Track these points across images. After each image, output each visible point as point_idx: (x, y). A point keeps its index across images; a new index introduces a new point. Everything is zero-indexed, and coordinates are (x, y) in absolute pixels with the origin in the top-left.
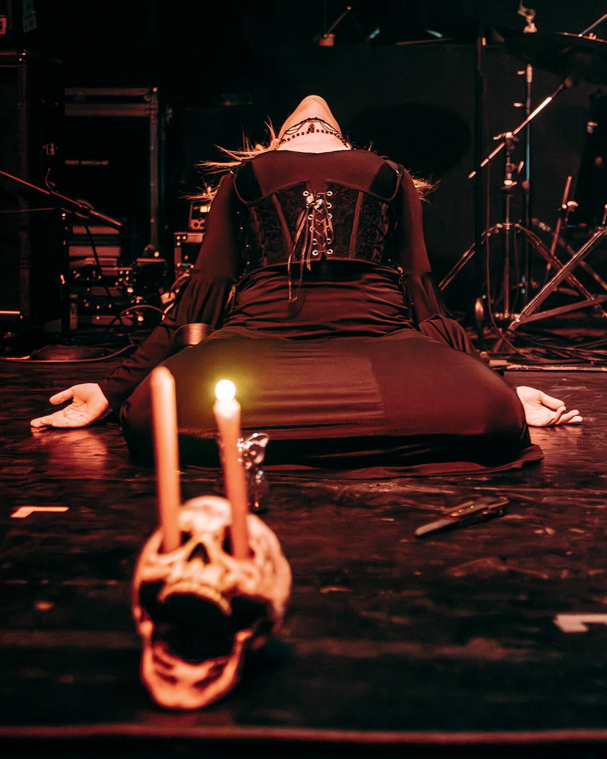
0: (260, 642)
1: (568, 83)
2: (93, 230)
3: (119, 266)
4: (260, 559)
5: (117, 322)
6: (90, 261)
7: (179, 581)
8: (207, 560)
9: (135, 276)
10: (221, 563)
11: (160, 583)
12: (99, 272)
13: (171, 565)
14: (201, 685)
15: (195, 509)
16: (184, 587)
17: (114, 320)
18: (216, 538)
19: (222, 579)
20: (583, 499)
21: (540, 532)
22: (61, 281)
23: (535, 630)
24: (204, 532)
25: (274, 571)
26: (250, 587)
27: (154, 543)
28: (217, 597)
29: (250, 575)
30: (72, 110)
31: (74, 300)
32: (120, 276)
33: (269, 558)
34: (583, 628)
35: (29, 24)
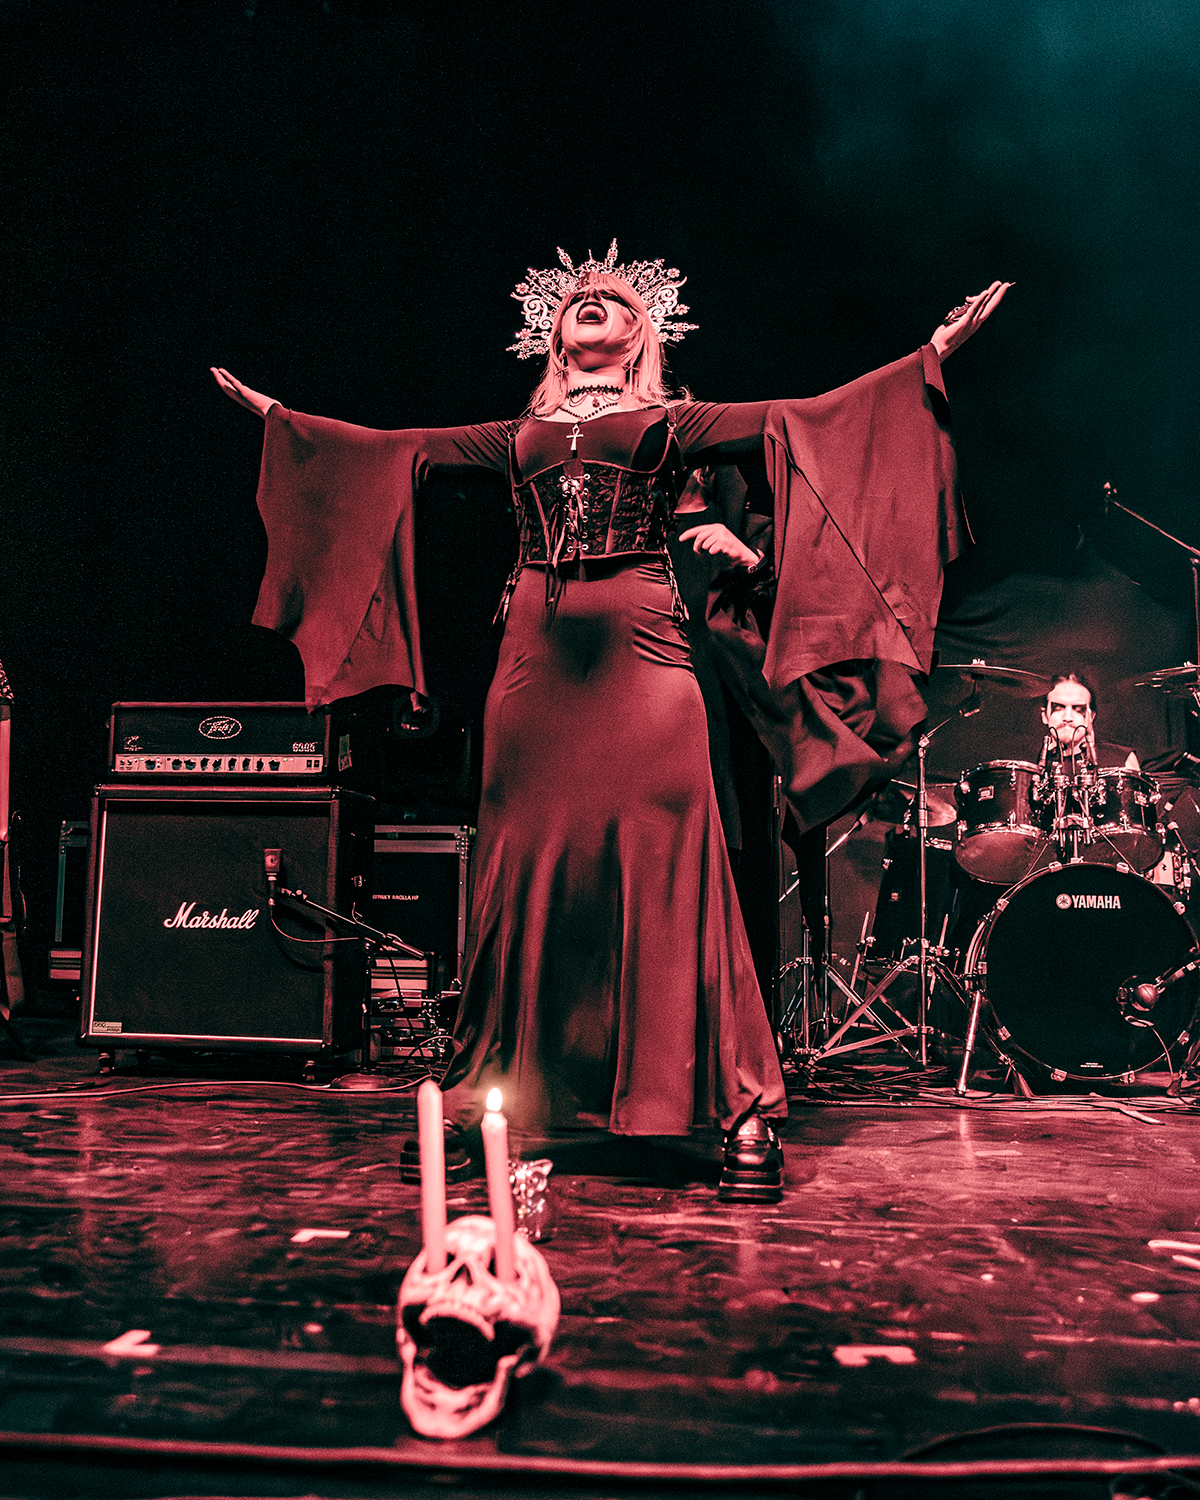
0: (524, 1370)
1: (863, 820)
2: (398, 963)
3: (423, 997)
4: (525, 1282)
5: (417, 1054)
6: (394, 993)
7: (442, 1301)
8: (470, 1282)
9: (438, 1008)
10: (484, 1285)
11: (422, 1306)
12: (401, 1002)
13: (435, 1285)
14: (464, 1411)
15: (463, 1229)
16: (445, 1310)
17: (414, 1051)
18: (480, 1259)
19: (485, 1301)
20: (872, 1232)
21: (826, 1264)
22: (363, 1010)
23: (812, 1363)
24: (468, 1253)
25: (542, 1296)
26: (514, 1312)
27: (419, 1263)
28: (478, 1321)
29: (514, 1299)
30: (380, 846)
31: (376, 1030)
32: (423, 1008)
33: (535, 1281)
34: (863, 1361)
35: (345, 763)
